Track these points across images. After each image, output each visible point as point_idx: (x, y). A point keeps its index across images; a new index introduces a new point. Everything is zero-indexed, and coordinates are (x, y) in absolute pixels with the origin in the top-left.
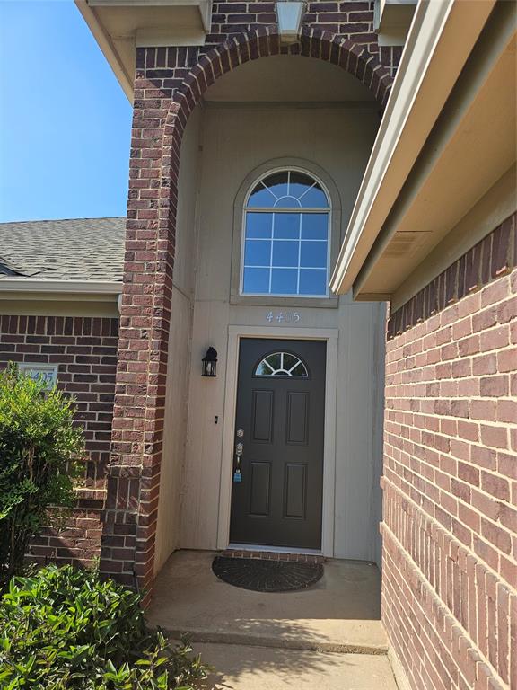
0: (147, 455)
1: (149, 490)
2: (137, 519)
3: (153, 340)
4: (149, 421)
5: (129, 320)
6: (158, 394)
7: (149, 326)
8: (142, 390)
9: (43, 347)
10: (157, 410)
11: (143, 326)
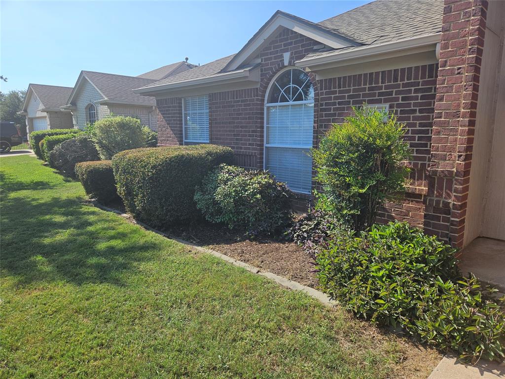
0: (459, 162)
1: (461, 187)
2: (451, 205)
3: (467, 75)
4: (461, 138)
5: (446, 62)
6: (470, 117)
7: (463, 64)
8: (457, 115)
9: (379, 93)
10: (469, 129)
11: (458, 65)
